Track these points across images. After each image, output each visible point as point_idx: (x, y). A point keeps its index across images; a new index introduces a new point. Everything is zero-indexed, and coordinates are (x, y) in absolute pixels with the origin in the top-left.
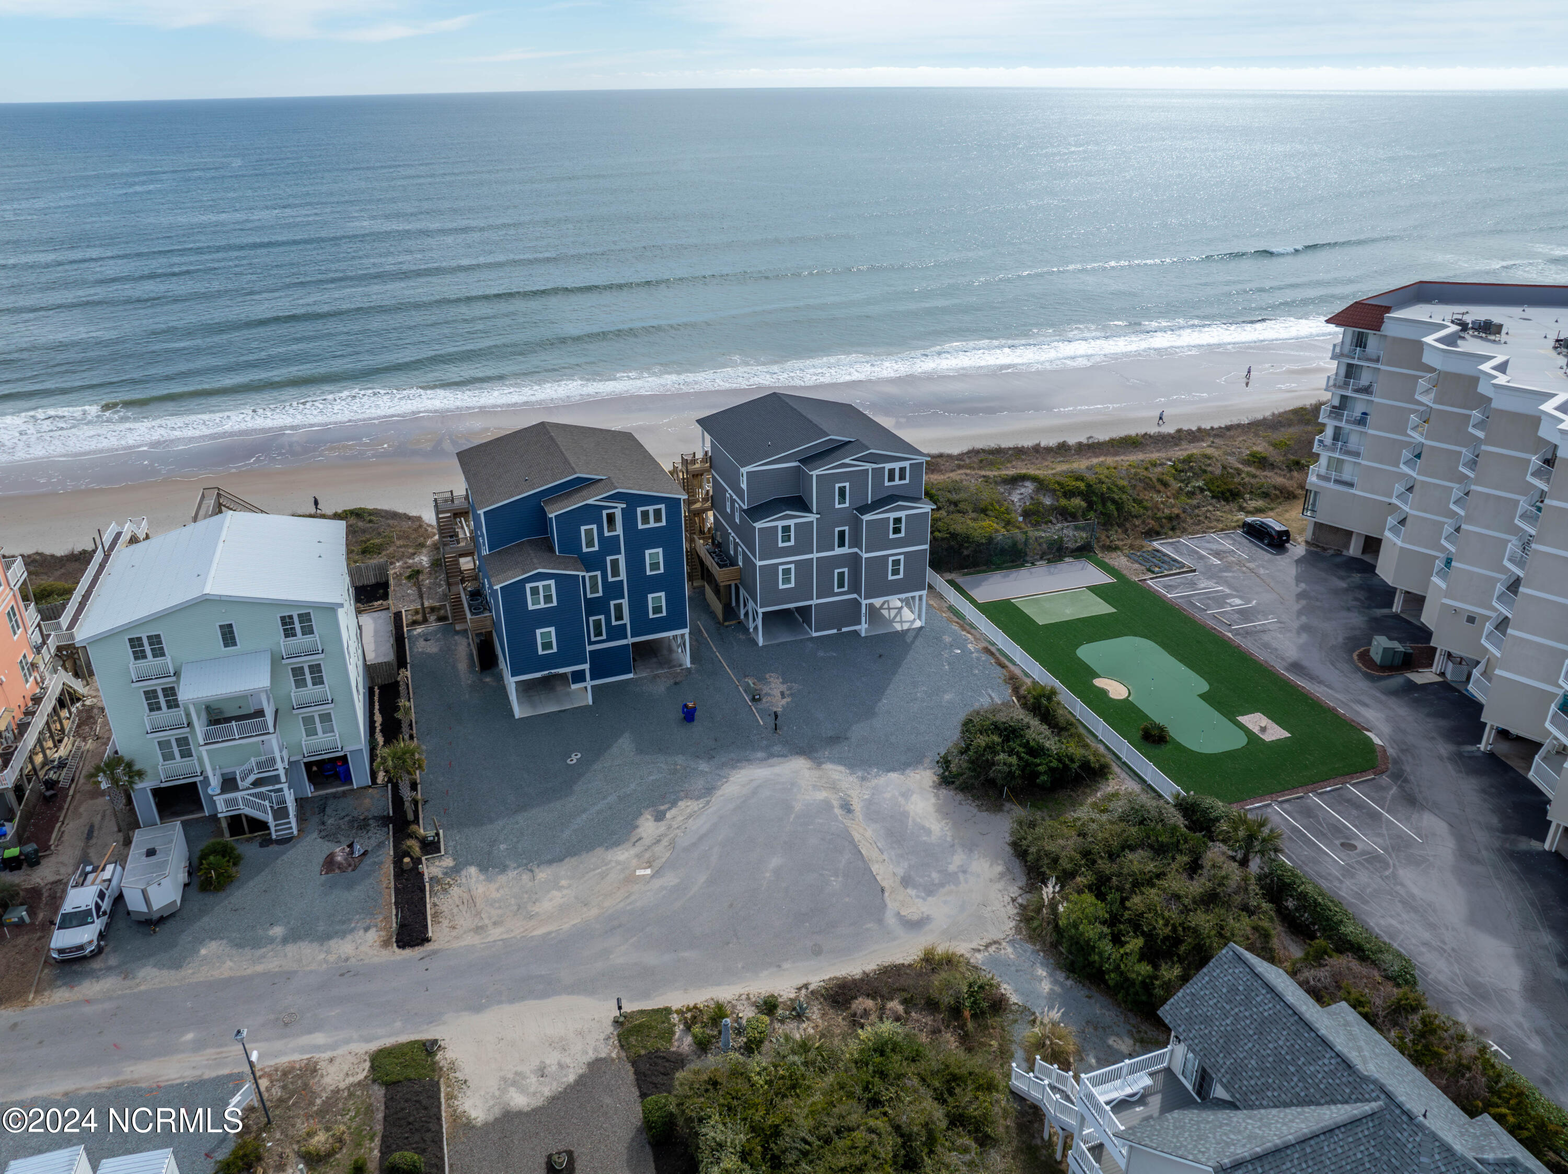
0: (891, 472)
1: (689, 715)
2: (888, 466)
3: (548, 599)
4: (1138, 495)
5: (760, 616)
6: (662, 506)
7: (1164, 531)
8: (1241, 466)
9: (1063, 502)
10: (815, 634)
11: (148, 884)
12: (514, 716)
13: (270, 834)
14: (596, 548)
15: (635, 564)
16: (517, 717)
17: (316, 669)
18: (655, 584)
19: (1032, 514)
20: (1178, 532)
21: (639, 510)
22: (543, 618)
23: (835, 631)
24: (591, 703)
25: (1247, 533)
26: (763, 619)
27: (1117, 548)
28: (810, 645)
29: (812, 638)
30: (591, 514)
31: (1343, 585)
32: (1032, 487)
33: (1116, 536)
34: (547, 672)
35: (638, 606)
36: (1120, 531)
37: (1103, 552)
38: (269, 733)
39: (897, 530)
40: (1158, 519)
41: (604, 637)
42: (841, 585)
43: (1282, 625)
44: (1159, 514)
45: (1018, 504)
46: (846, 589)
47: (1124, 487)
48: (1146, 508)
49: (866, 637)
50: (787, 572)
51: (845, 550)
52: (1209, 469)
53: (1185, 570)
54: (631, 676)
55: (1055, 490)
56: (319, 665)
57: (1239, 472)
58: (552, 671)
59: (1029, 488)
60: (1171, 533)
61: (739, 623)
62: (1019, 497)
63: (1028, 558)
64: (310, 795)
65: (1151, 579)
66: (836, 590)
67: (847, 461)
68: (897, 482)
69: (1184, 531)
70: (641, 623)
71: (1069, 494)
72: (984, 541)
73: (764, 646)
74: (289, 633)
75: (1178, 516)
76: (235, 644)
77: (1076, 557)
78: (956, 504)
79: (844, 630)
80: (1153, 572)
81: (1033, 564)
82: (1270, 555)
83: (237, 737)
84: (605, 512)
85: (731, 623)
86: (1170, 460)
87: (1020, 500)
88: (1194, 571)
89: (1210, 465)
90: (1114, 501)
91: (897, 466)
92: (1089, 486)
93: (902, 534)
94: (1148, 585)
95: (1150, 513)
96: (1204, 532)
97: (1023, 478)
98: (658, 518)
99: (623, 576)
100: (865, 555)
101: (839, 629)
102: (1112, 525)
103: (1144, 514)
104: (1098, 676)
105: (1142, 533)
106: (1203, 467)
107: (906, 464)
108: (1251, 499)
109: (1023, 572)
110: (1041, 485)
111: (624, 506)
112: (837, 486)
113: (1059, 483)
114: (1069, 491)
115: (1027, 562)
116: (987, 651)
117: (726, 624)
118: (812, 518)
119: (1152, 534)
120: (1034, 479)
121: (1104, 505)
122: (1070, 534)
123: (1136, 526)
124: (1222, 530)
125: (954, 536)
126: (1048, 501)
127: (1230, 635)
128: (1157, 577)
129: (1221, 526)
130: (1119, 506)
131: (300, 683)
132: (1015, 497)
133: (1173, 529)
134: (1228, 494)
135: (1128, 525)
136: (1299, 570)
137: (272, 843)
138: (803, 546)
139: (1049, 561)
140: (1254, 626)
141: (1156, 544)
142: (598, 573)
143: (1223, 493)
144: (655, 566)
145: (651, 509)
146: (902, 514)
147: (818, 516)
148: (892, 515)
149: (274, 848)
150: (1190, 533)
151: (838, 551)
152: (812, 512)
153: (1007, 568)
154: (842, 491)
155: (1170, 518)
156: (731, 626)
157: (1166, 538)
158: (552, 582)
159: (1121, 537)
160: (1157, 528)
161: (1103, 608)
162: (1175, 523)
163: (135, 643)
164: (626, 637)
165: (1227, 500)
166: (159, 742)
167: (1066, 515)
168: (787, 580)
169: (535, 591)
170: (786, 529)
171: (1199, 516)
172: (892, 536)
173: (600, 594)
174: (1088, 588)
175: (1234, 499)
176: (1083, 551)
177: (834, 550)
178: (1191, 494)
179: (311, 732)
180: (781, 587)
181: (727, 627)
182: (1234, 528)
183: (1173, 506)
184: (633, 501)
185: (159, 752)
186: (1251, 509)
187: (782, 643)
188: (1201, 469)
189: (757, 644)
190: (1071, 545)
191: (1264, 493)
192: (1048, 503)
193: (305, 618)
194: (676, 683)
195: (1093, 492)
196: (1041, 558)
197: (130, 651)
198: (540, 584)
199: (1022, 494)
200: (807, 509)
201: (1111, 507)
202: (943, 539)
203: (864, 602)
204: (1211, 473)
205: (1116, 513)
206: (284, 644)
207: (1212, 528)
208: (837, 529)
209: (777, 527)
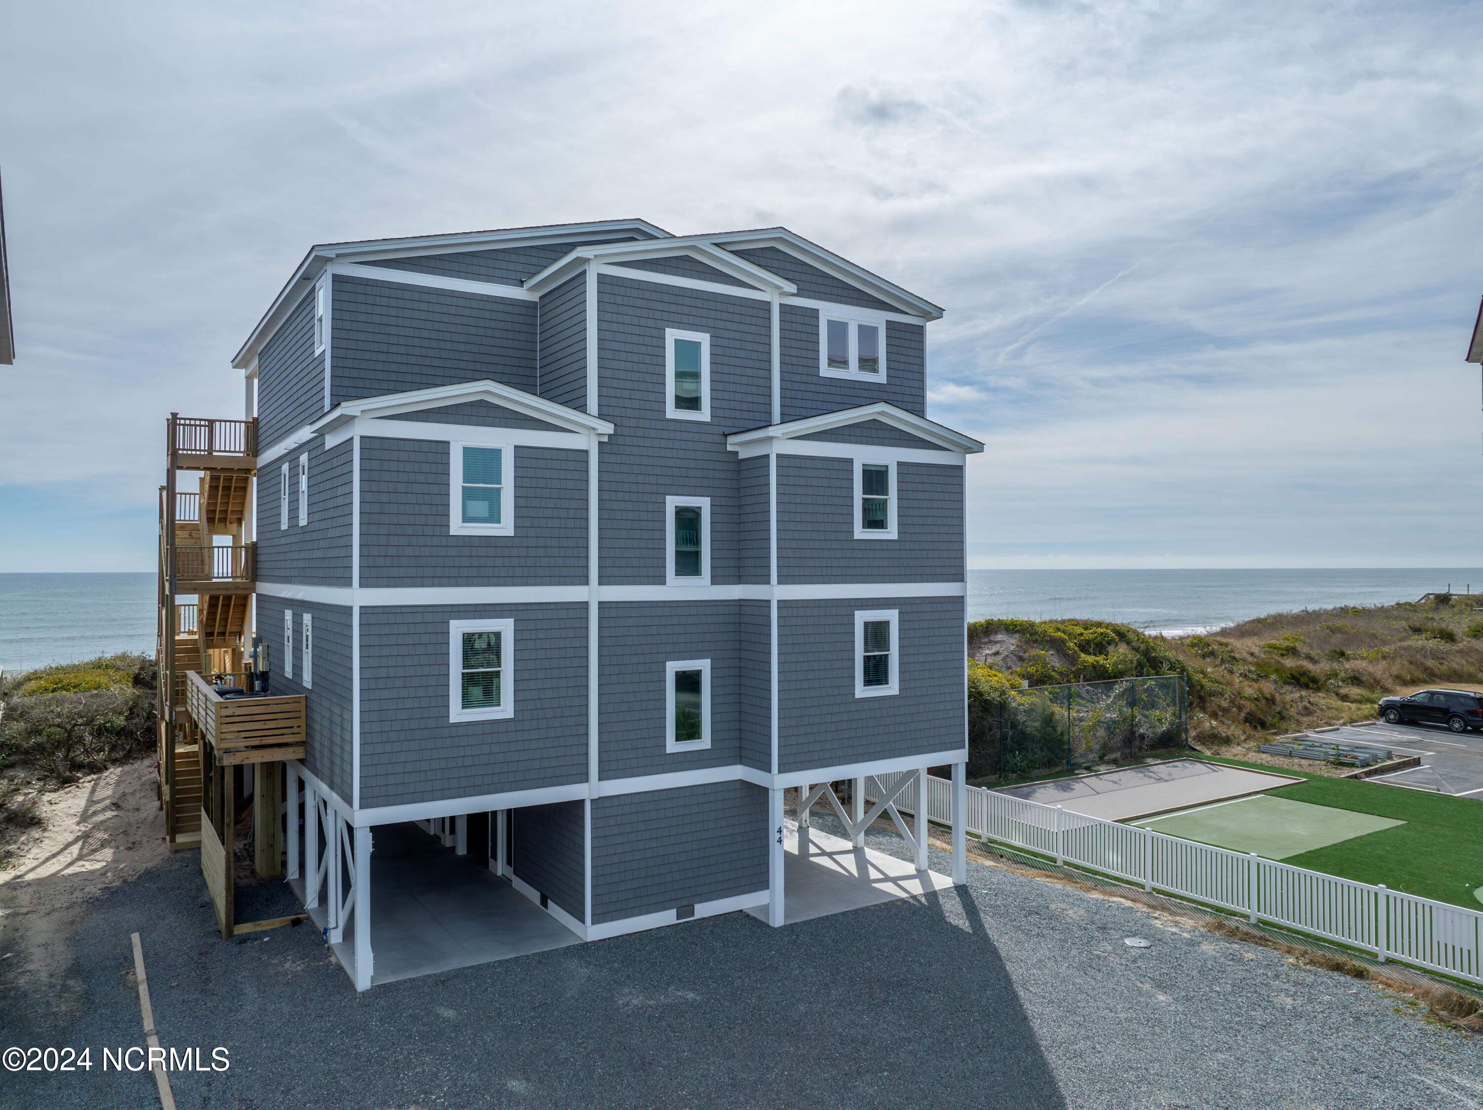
0: (838, 336)
2: (827, 311)
5: (364, 844)
10: (594, 932)
23: (667, 918)
26: (376, 858)
28: (581, 971)
29: (586, 949)
37: (1208, 748)
39: (875, 514)
42: (688, 726)
46: (704, 743)
49: (789, 929)
50: (482, 647)
51: (702, 588)
61: (296, 923)
66: (673, 746)
68: (854, 372)
73: (378, 991)
77: (1162, 757)
79: (704, 910)
85: (265, 925)
91: (852, 316)
100: (779, 593)
101: (685, 910)
107: (877, 319)
112: (672, 334)
117: (244, 930)
118: (583, 432)
124: (1353, 721)
139: (1118, 763)
146: (888, 458)
147: (607, 428)
148: (860, 455)
151: (677, 587)
152: (582, 408)
154: (689, 358)
156: (257, 936)
168: (481, 686)
170: (483, 461)
172: (859, 533)
176: (1168, 745)
177: (660, 580)
180: (457, 714)
181: (244, 940)
187: (459, 974)
189: (348, 984)
203: (781, 784)
208: (672, 502)
209: (445, 445)
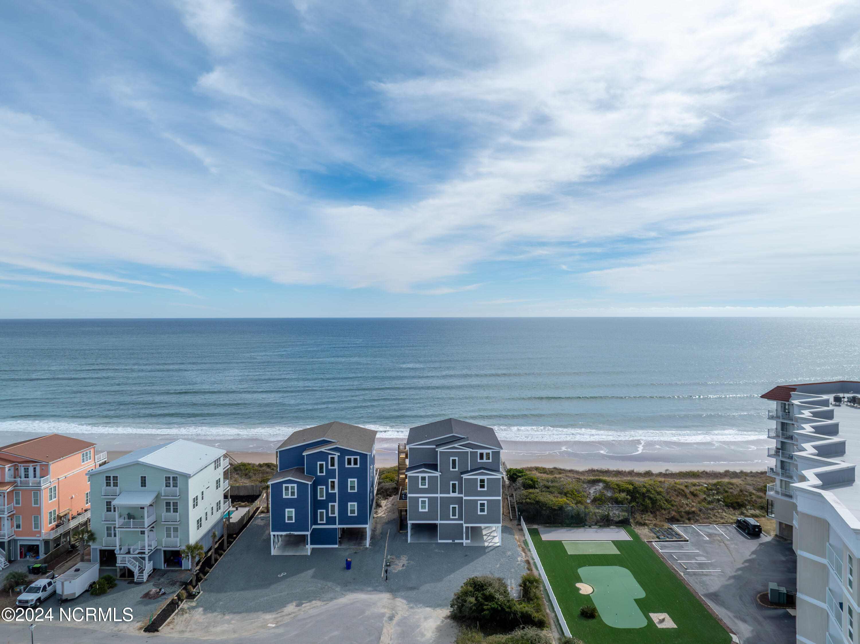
0: (482, 455)
1: (348, 566)
2: (479, 451)
3: (293, 493)
4: (670, 498)
5: (409, 526)
6: (358, 457)
7: (684, 519)
8: (754, 492)
9: (617, 495)
10: (439, 541)
11: (66, 580)
12: (271, 554)
13: (134, 580)
14: (324, 474)
15: (343, 485)
16: (272, 554)
17: (175, 504)
18: (353, 497)
19: (598, 501)
20: (692, 522)
21: (347, 457)
22: (290, 503)
23: (451, 541)
24: (309, 554)
25: (738, 526)
27: (644, 524)
28: (434, 545)
29: (438, 543)
30: (323, 456)
31: (784, 559)
32: (602, 486)
33: (648, 518)
34: (289, 533)
35: (343, 509)
36: (651, 515)
37: (636, 525)
38: (144, 528)
39: (482, 486)
40: (679, 513)
41: (325, 522)
42: (454, 515)
43: (723, 574)
44: (681, 509)
45: (592, 494)
46: (456, 517)
47: (661, 492)
48: (672, 505)
49: (466, 547)
50: (423, 502)
51: (456, 495)
52: (731, 490)
53: (681, 539)
54: (337, 546)
55: (614, 488)
56: (177, 503)
57: (751, 494)
58: (292, 533)
59: (601, 485)
60: (687, 521)
62: (594, 490)
63: (587, 523)
64: (163, 568)
65: (656, 541)
66: (451, 517)
67: (456, 445)
68: (485, 460)
69: (697, 521)
70: (344, 518)
71: (621, 491)
72: (556, 508)
73: (410, 543)
74: (168, 485)
75: (694, 512)
76: (145, 486)
77: (618, 526)
78: (548, 488)
79: (456, 541)
80: (659, 538)
81: (590, 526)
82: (744, 539)
83: (132, 527)
84: (330, 456)
85: (404, 531)
86: (706, 484)
87: (594, 492)
88: (687, 541)
89: (732, 488)
90: (650, 499)
91: (485, 451)
92: (635, 488)
93: (485, 489)
94: (653, 545)
95: (675, 508)
96: (711, 523)
97: (599, 481)
98: (355, 463)
99: (336, 491)
100: (464, 498)
101: (453, 541)
102: (647, 512)
103: (671, 508)
104: (581, 581)
105: (666, 519)
106: (727, 489)
107: (490, 451)
108: (751, 509)
109: (581, 530)
110: (607, 486)
111: (339, 454)
112: (451, 458)
113: (617, 485)
114: (623, 489)
115: (586, 525)
116: (528, 562)
117: (401, 532)
118: (438, 474)
119: (673, 520)
120: (604, 482)
121: (644, 500)
122: (616, 513)
123: (663, 514)
124: (723, 523)
125: (538, 502)
126: (609, 494)
127: (682, 574)
128: (660, 541)
129: (722, 521)
130: (654, 501)
131: (168, 510)
132: (592, 491)
133: (689, 519)
134: (735, 505)
135: (658, 513)
136: (759, 548)
137: (133, 583)
138: (432, 489)
139: (600, 526)
140: (702, 572)
141: (675, 527)
142: (324, 487)
143: (732, 504)
144: (352, 488)
145: (352, 458)
146: (485, 477)
147: (440, 474)
148: (479, 477)
149: (133, 585)
150: (700, 523)
151: (452, 495)
152: (438, 471)
153: (572, 527)
154: (454, 461)
155: (688, 513)
157: (683, 524)
158: (295, 485)
159: (651, 519)
160: (678, 517)
161: (614, 551)
162: (690, 516)
163: (108, 478)
164: (336, 524)
165: (734, 509)
166: (107, 527)
167: (617, 502)
168: (423, 507)
169: (287, 488)
170: (423, 479)
171: (710, 514)
172: (479, 489)
173: (324, 498)
174: (613, 542)
175: (739, 508)
176: (623, 523)
177: (450, 494)
178: (709, 503)
179: (168, 536)
180: (420, 510)
182: (732, 523)
183: (693, 506)
184: (343, 452)
185: (106, 532)
186: (749, 515)
187: (420, 543)
188: (724, 490)
189: (407, 542)
190: (616, 519)
191: (761, 506)
192: (609, 495)
193: (175, 479)
194: (356, 553)
195: (638, 492)
196: (596, 524)
197: (105, 482)
198: (290, 485)
199: (596, 489)
200: (436, 470)
201: (648, 501)
202: (531, 503)
203: (465, 525)
204: (731, 493)
205: (650, 505)
206: (163, 489)
207: (716, 521)
208: (451, 482)
209: (418, 476)
